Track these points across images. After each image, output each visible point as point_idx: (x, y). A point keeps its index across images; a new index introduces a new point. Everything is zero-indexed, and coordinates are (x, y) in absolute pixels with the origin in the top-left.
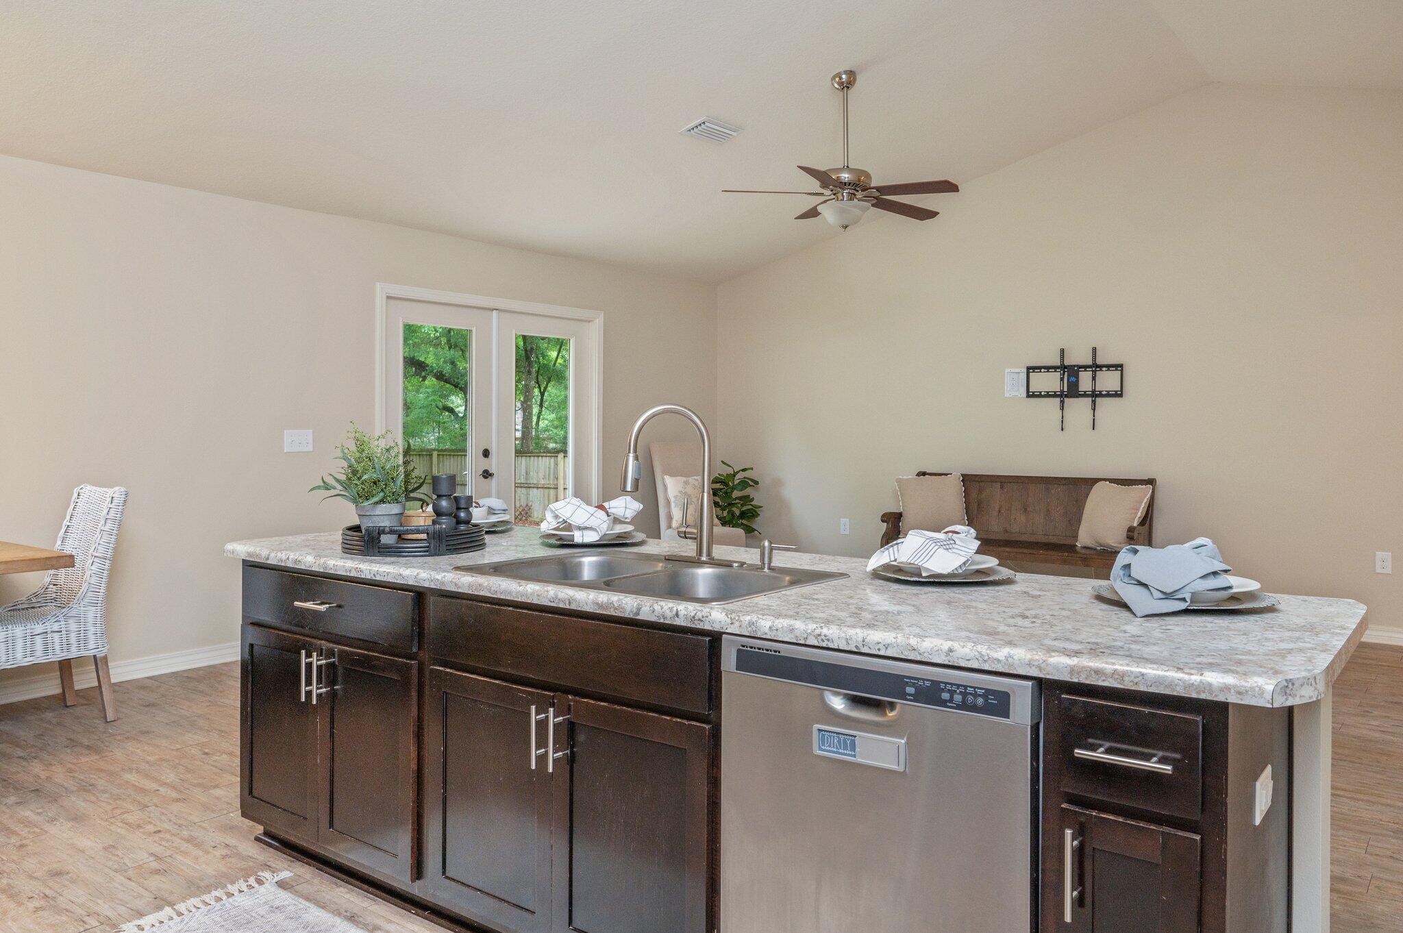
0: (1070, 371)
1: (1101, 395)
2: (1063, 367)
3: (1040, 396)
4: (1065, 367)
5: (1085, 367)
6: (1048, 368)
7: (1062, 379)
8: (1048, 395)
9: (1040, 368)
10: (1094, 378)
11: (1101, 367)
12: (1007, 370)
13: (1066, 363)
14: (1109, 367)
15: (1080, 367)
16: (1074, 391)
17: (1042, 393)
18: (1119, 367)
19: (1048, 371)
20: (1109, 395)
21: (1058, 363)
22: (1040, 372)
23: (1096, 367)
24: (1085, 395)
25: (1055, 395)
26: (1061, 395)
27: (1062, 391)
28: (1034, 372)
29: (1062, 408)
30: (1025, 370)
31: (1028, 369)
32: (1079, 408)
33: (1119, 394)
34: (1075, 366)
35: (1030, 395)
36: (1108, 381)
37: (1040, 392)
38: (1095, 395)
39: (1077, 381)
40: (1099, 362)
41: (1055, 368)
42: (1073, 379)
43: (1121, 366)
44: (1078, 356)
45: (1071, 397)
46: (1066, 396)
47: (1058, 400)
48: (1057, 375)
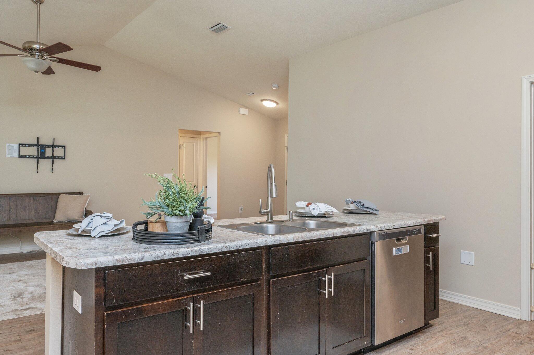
0: (42, 148)
1: (55, 158)
2: (38, 145)
3: (25, 157)
4: (40, 145)
5: (48, 146)
6: (30, 145)
7: (38, 151)
8: (29, 157)
9: (26, 145)
10: (53, 151)
11: (55, 146)
12: (7, 144)
13: (40, 144)
14: (59, 147)
15: (46, 146)
16: (42, 156)
17: (27, 156)
18: (64, 147)
19: (30, 146)
20: (59, 158)
21: (36, 143)
22: (26, 146)
23: (53, 146)
24: (48, 158)
25: (33, 157)
26: (37, 157)
27: (38, 155)
28: (22, 146)
29: (38, 163)
30: (18, 145)
31: (20, 144)
32: (45, 164)
33: (63, 158)
34: (44, 145)
35: (20, 157)
36: (59, 152)
37: (26, 156)
38: (53, 158)
39: (45, 152)
40: (55, 144)
41: (33, 145)
42: (43, 151)
43: (65, 147)
44: (45, 141)
45: (42, 158)
46: (40, 158)
47: (36, 159)
48: (35, 149)
